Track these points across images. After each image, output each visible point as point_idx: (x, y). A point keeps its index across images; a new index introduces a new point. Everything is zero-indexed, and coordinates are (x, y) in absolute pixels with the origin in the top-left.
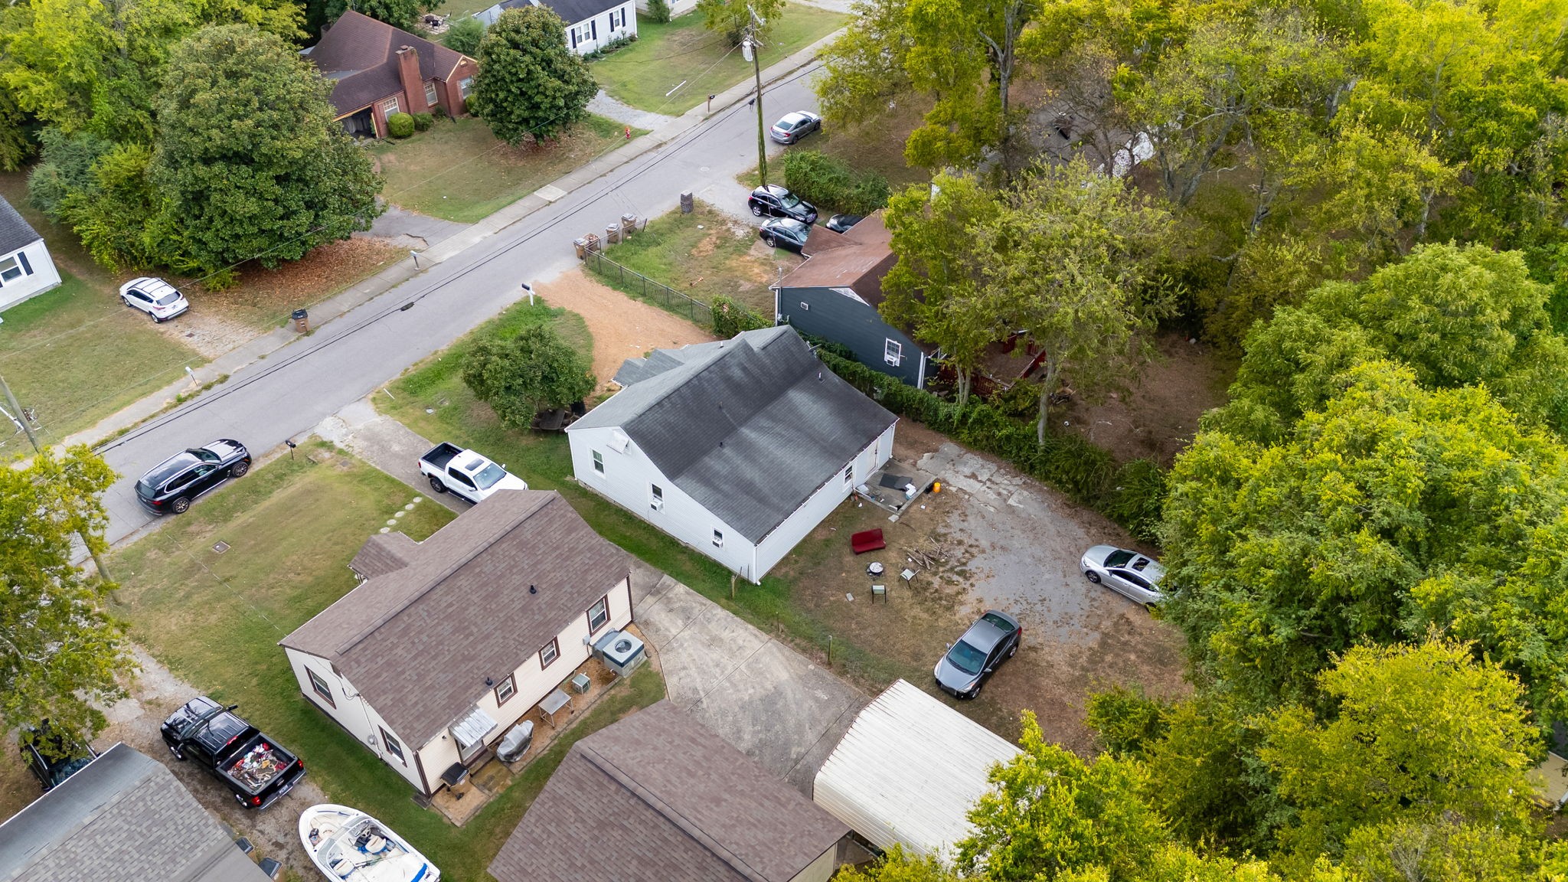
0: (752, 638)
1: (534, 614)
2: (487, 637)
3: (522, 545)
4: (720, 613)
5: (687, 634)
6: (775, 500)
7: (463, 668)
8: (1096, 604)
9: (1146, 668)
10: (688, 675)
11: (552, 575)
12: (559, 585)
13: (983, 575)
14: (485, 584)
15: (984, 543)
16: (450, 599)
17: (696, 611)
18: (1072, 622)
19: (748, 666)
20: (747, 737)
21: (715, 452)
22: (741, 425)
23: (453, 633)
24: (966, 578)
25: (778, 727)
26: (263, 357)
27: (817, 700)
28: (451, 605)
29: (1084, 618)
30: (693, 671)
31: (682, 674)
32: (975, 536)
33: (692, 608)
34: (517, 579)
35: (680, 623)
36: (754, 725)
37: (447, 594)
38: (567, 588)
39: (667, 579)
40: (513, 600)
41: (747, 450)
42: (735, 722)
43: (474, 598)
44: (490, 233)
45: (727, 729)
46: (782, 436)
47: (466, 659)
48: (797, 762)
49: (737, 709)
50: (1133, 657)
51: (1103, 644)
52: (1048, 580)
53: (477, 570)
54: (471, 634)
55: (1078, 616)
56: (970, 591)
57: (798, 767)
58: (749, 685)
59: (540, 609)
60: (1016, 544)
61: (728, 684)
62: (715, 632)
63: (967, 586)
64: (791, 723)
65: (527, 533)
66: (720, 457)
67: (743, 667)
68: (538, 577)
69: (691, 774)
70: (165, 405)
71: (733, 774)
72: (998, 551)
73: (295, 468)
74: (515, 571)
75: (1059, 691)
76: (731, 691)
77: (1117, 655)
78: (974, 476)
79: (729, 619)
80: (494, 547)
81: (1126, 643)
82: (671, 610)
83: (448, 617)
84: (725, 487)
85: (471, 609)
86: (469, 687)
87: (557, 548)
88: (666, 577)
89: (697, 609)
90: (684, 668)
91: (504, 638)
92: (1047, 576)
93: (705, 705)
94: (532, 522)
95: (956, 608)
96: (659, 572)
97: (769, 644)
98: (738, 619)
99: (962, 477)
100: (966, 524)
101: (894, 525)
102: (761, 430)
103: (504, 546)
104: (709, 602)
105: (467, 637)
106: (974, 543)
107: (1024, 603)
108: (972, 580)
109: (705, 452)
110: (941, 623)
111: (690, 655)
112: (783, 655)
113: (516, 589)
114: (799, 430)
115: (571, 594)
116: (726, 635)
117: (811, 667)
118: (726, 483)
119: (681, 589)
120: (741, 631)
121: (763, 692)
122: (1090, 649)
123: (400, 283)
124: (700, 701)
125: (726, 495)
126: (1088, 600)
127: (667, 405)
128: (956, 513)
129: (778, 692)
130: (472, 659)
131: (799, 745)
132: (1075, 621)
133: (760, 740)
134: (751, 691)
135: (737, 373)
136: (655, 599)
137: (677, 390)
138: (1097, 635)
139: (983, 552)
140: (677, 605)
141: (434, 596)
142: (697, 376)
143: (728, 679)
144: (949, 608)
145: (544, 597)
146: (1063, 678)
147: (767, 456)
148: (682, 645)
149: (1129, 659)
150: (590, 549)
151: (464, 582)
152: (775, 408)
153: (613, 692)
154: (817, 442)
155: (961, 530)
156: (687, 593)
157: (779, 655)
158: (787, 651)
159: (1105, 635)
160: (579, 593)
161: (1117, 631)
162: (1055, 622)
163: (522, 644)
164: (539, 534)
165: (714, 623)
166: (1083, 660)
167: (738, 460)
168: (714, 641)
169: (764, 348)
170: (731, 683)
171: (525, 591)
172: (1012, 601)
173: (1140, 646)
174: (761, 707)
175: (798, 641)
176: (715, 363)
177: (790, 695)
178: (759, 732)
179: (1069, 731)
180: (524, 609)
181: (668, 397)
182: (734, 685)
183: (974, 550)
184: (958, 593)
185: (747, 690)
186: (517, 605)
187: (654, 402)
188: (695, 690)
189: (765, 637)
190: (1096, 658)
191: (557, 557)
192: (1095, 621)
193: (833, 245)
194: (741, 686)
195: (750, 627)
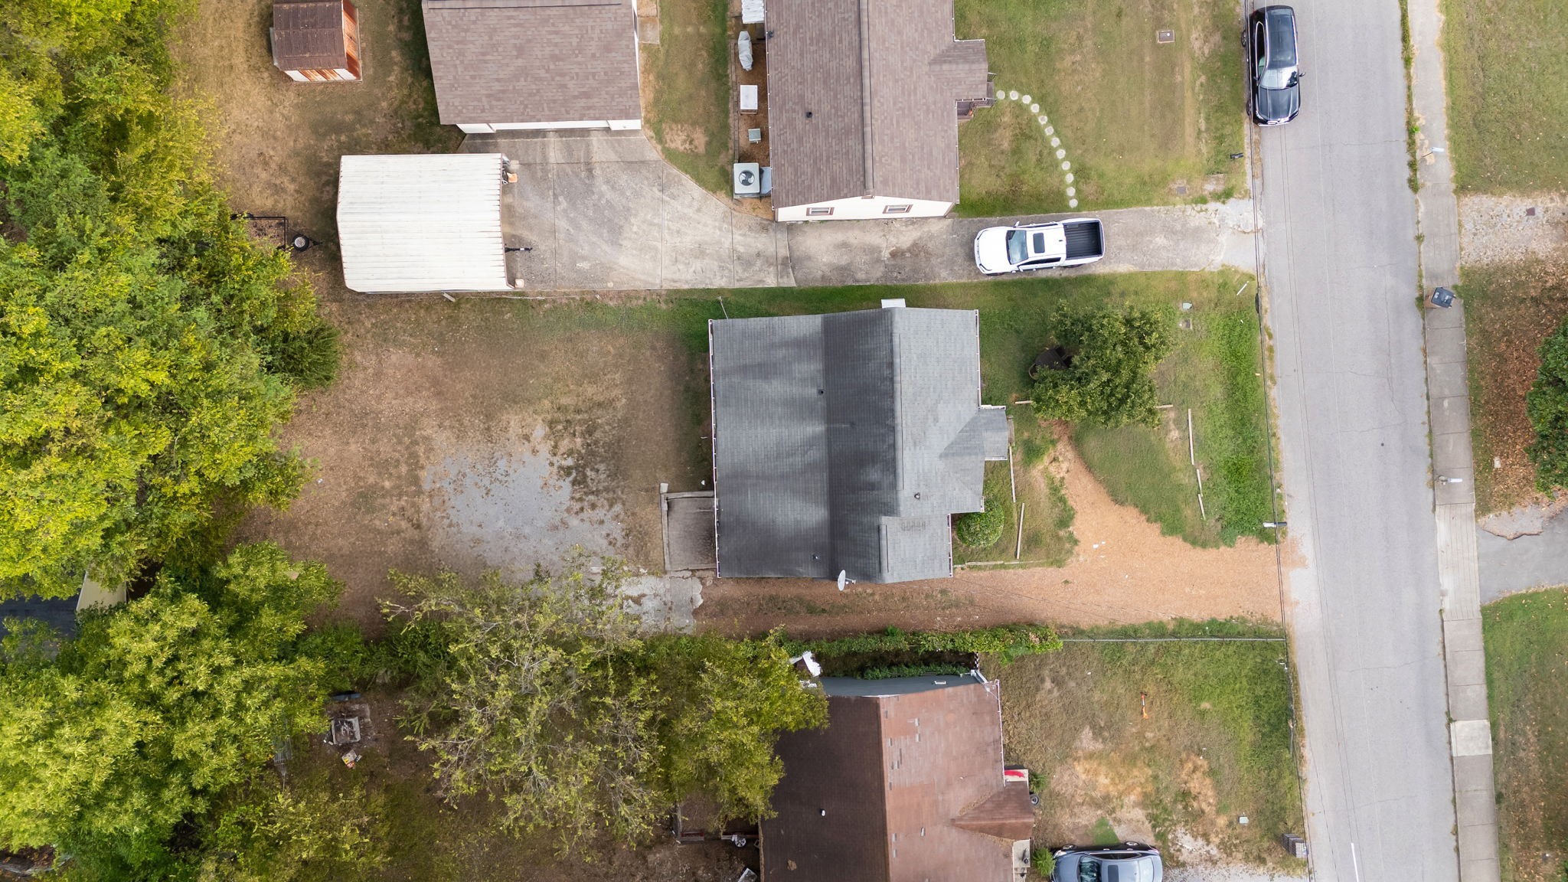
0: (676, 277)
1: (794, 103)
2: (802, 55)
3: (847, 132)
4: (719, 282)
5: (727, 244)
6: (736, 379)
7: (793, 22)
8: (446, 522)
9: (371, 480)
10: (690, 206)
11: (811, 140)
12: (800, 141)
13: (551, 482)
14: (838, 79)
15: (574, 522)
16: (845, 43)
17: (739, 269)
18: (452, 486)
19: (656, 249)
20: (604, 188)
21: (820, 381)
22: (828, 430)
23: (820, 30)
24: (561, 468)
25: (590, 213)
26: (1419, 238)
27: (584, 258)
28: (840, 41)
29: (446, 498)
30: (690, 212)
31: (696, 204)
32: (587, 524)
33: (744, 270)
34: (826, 108)
35: (741, 249)
36: (608, 201)
37: (850, 43)
38: (795, 145)
39: (790, 282)
40: (813, 93)
41: (799, 409)
42: (622, 193)
43: (833, 64)
44: (1447, 605)
45: (622, 182)
46: (788, 455)
47: (798, 27)
48: (555, 195)
49: (631, 205)
50: (387, 484)
51: (416, 481)
52: (498, 519)
53: (852, 80)
54: (811, 44)
55: (452, 497)
56: (549, 456)
57: (551, 193)
58: (641, 232)
59: (794, 111)
60: (549, 542)
61: (656, 221)
62: (707, 261)
63: (555, 460)
64: (584, 224)
65: (853, 142)
66: (812, 379)
67: (659, 245)
68: (816, 128)
69: (555, 58)
70: (1416, 114)
71: (538, 91)
72: (557, 521)
73: (1221, 157)
74: (833, 111)
75: (420, 406)
76: (649, 217)
77: (399, 477)
78: (637, 601)
79: (708, 281)
80: (860, 106)
81: (400, 496)
82: (758, 255)
83: (833, 35)
84: (781, 353)
85: (828, 56)
86: (778, 19)
87: (828, 161)
88: (792, 283)
89: (741, 273)
90: (699, 210)
91: (793, 68)
92: (501, 523)
93: (655, 189)
94: (859, 154)
95: (547, 429)
96: (803, 286)
97: (658, 281)
98: (701, 287)
99: (647, 591)
100: (604, 533)
101: (658, 482)
102: (810, 443)
103: (856, 115)
104: (737, 285)
105: (811, 39)
106: (581, 515)
107: (500, 477)
108: (555, 469)
109: (828, 371)
110: (546, 404)
111: (705, 225)
112: (640, 280)
113: (820, 101)
114: (782, 476)
115: (789, 145)
116: (697, 265)
117: (610, 285)
118: (784, 358)
119: (771, 282)
120: (689, 277)
121: (626, 235)
122: (422, 468)
123: (1431, 444)
124: (662, 191)
125: (773, 346)
126: (454, 521)
127: (886, 372)
128: (620, 542)
129: (615, 243)
130: (795, 33)
131: (565, 211)
132: (450, 488)
133: (593, 193)
134: (635, 229)
135: (874, 475)
136: (780, 255)
137: (892, 397)
138: (427, 487)
139: (568, 510)
140: (759, 263)
141: (855, 31)
142: (893, 429)
143: (660, 226)
144: (551, 424)
145: (800, 119)
146: (425, 421)
147: (780, 419)
148: (720, 229)
149: (389, 479)
150: (810, 187)
151: (850, 63)
152: (820, 482)
153: (731, 152)
154: (757, 477)
155: (602, 522)
156: (761, 281)
157: (643, 277)
158: (640, 286)
159: (419, 492)
160: (785, 152)
161: (414, 505)
162: (464, 475)
163: (780, 80)
164: (847, 153)
165: (716, 269)
166: (421, 450)
167: (796, 390)
168: (700, 252)
169: (879, 530)
170: (655, 225)
171: (813, 108)
172: (511, 472)
173: (388, 500)
174: (616, 220)
175: (641, 302)
176: (894, 460)
177: (605, 247)
178: (599, 199)
179: (391, 372)
180: (801, 98)
181: (892, 380)
182: (651, 224)
183: (577, 506)
184: (556, 447)
185: (639, 227)
186: (808, 95)
187: (897, 361)
188: (673, 197)
189: (667, 286)
190: (415, 464)
191: (821, 155)
192: (437, 501)
193: (989, 806)
194: (645, 227)
195: (686, 287)
